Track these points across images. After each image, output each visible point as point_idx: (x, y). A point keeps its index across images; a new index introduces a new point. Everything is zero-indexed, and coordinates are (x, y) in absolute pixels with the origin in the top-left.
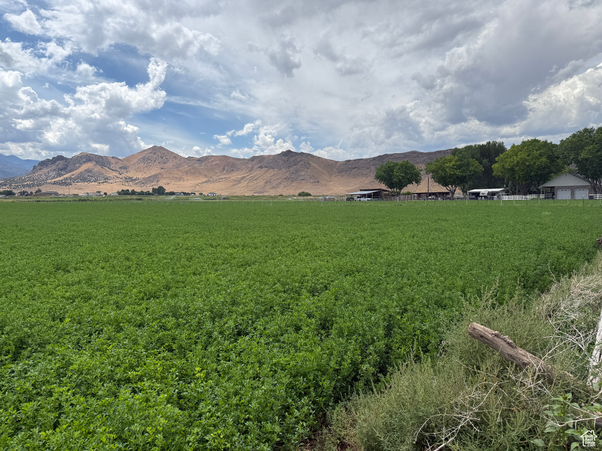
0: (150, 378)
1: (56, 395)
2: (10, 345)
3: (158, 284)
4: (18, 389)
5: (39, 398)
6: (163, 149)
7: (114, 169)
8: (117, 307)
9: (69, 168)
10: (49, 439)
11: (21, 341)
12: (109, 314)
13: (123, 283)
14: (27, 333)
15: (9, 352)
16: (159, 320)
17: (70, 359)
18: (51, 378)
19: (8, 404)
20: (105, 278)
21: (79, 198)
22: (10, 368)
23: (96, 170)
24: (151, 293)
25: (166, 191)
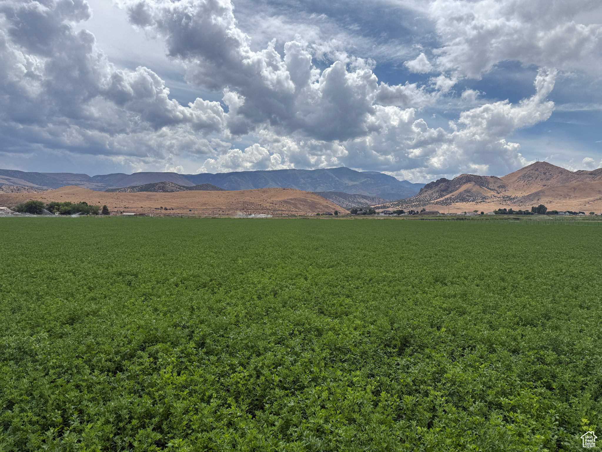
0: (524, 412)
1: (431, 398)
2: (397, 341)
3: (536, 311)
4: (402, 381)
5: (418, 395)
6: (547, 163)
7: (492, 188)
8: (491, 326)
9: (450, 190)
10: (423, 436)
11: (405, 339)
12: (483, 332)
13: (497, 304)
14: (410, 333)
15: (396, 347)
16: (536, 351)
17: (444, 367)
18: (428, 379)
19: (394, 391)
20: (480, 296)
21: (457, 217)
22: (396, 361)
23: (474, 190)
24: (527, 319)
25: (547, 211)
